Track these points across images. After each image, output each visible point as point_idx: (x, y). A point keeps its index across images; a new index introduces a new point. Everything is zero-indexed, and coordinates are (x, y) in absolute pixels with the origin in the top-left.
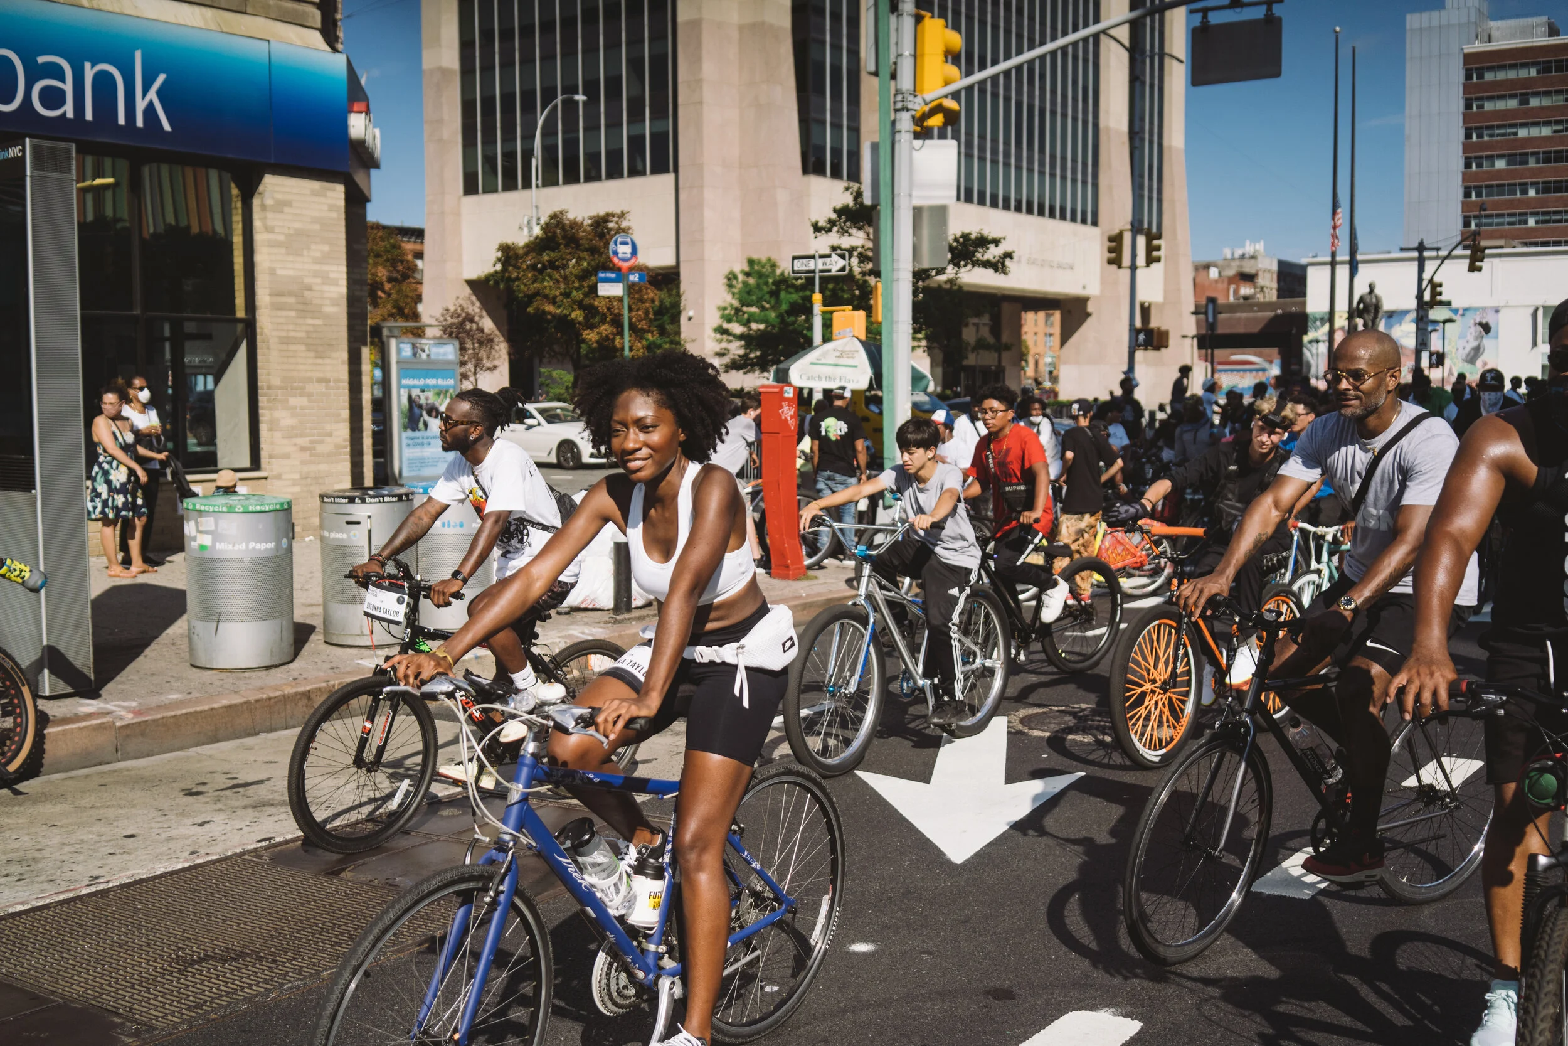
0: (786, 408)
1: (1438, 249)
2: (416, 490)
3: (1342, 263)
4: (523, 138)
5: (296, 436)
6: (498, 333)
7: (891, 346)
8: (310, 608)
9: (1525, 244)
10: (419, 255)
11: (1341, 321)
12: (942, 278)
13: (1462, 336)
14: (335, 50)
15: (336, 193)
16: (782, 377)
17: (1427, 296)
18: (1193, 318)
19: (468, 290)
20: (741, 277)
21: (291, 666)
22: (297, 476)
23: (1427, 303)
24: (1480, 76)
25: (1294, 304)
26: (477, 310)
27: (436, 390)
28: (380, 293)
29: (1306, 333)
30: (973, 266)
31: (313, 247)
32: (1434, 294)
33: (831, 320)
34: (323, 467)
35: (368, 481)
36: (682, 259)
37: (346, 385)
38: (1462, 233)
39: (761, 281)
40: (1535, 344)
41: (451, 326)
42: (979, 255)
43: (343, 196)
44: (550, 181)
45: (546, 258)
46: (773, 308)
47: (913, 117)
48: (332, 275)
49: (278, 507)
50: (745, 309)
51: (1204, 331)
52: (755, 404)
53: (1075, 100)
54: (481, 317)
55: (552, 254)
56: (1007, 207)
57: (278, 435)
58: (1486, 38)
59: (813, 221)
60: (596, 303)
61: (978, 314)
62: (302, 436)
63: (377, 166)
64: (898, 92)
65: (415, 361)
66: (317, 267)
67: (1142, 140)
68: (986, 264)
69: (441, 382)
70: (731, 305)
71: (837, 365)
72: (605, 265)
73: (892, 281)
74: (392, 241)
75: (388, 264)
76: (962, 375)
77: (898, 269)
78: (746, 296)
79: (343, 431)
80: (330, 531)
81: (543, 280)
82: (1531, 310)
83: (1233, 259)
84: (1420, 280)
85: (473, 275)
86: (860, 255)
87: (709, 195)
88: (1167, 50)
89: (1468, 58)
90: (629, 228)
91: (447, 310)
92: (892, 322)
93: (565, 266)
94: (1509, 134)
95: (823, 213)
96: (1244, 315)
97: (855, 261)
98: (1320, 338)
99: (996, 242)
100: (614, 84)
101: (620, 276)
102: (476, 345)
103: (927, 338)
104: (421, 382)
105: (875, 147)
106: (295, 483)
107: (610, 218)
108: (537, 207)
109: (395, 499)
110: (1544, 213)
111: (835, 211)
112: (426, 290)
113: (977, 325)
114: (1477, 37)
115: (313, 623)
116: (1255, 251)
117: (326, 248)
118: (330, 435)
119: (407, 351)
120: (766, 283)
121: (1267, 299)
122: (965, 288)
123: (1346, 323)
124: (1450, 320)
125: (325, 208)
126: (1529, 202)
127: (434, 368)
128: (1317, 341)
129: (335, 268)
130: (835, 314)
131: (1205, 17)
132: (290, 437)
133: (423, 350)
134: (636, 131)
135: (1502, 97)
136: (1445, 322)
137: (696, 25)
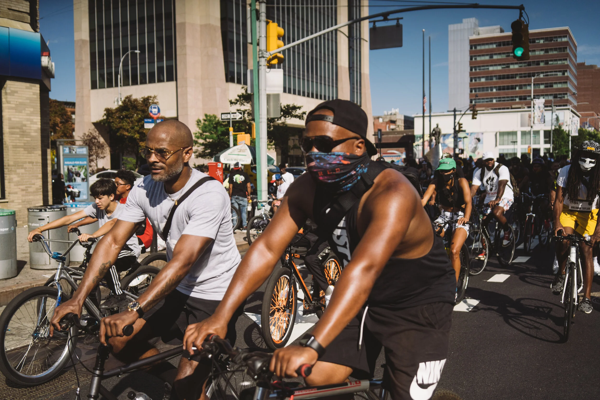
0: (219, 171)
1: (461, 111)
2: (68, 206)
3: (427, 116)
4: (115, 67)
5: (20, 185)
6: (105, 143)
7: (259, 148)
8: (24, 254)
9: (492, 109)
10: (73, 113)
11: (427, 138)
12: (280, 122)
13: (470, 143)
14: (36, 31)
15: (36, 88)
16: (217, 160)
17: (457, 128)
18: (374, 137)
19: (93, 127)
20: (202, 122)
21: (16, 278)
22: (20, 201)
23: (457, 131)
24: (475, 48)
25: (410, 132)
26: (97, 134)
27: (79, 166)
28: (57, 128)
29: (414, 142)
30: (291, 117)
31: (27, 109)
32: (460, 127)
33: (237, 138)
34: (31, 197)
35: (50, 202)
36: (179, 114)
37: (41, 164)
38: (470, 105)
39: (210, 123)
40: (496, 146)
41: (86, 141)
42: (293, 113)
43: (39, 89)
44: (126, 84)
45: (124, 114)
46: (215, 133)
47: (266, 60)
48: (35, 120)
49: (10, 214)
50: (204, 134)
51: (377, 142)
52: (207, 170)
53: (328, 55)
54: (99, 137)
55: (127, 112)
56: (304, 95)
57: (12, 185)
58: (477, 34)
59: (230, 100)
60: (144, 132)
61: (294, 135)
62: (22, 185)
63: (53, 77)
64: (260, 50)
65: (70, 154)
66: (28, 117)
67: (354, 71)
68: (296, 116)
69: (81, 163)
70: (199, 132)
71: (238, 155)
72: (147, 116)
73: (259, 123)
74: (62, 107)
75: (60, 116)
76: (289, 159)
77: (261, 118)
78: (204, 129)
79: (39, 183)
80: (32, 223)
81: (123, 123)
82: (495, 133)
83: (388, 115)
84: (455, 123)
85: (95, 121)
86: (248, 113)
87: (189, 90)
88: (362, 37)
89: (471, 41)
90: (158, 102)
91: (85, 134)
92: (260, 139)
93: (132, 117)
94: (486, 69)
95: (234, 97)
96: (392, 136)
97: (246, 115)
98: (420, 144)
99: (299, 108)
100: (151, 46)
101: (153, 120)
102: (97, 148)
103: (274, 144)
104: (73, 163)
105: (252, 71)
106: (19, 204)
107: (150, 98)
108: (120, 94)
109: (59, 210)
110: (499, 98)
111: (238, 96)
112: (76, 127)
113: (293, 140)
114: (474, 33)
115: (26, 260)
116: (396, 112)
117: (32, 110)
118: (34, 184)
119: (67, 150)
120: (212, 124)
121: (400, 130)
122: (288, 126)
123: (428, 139)
124: (466, 137)
125: (32, 93)
126: (493, 94)
127: (78, 157)
128: (419, 145)
129: (36, 118)
130: (238, 135)
131: (374, 24)
132: (17, 185)
133: (74, 150)
134: (160, 65)
135: (483, 55)
136: (464, 138)
137: (183, 24)
